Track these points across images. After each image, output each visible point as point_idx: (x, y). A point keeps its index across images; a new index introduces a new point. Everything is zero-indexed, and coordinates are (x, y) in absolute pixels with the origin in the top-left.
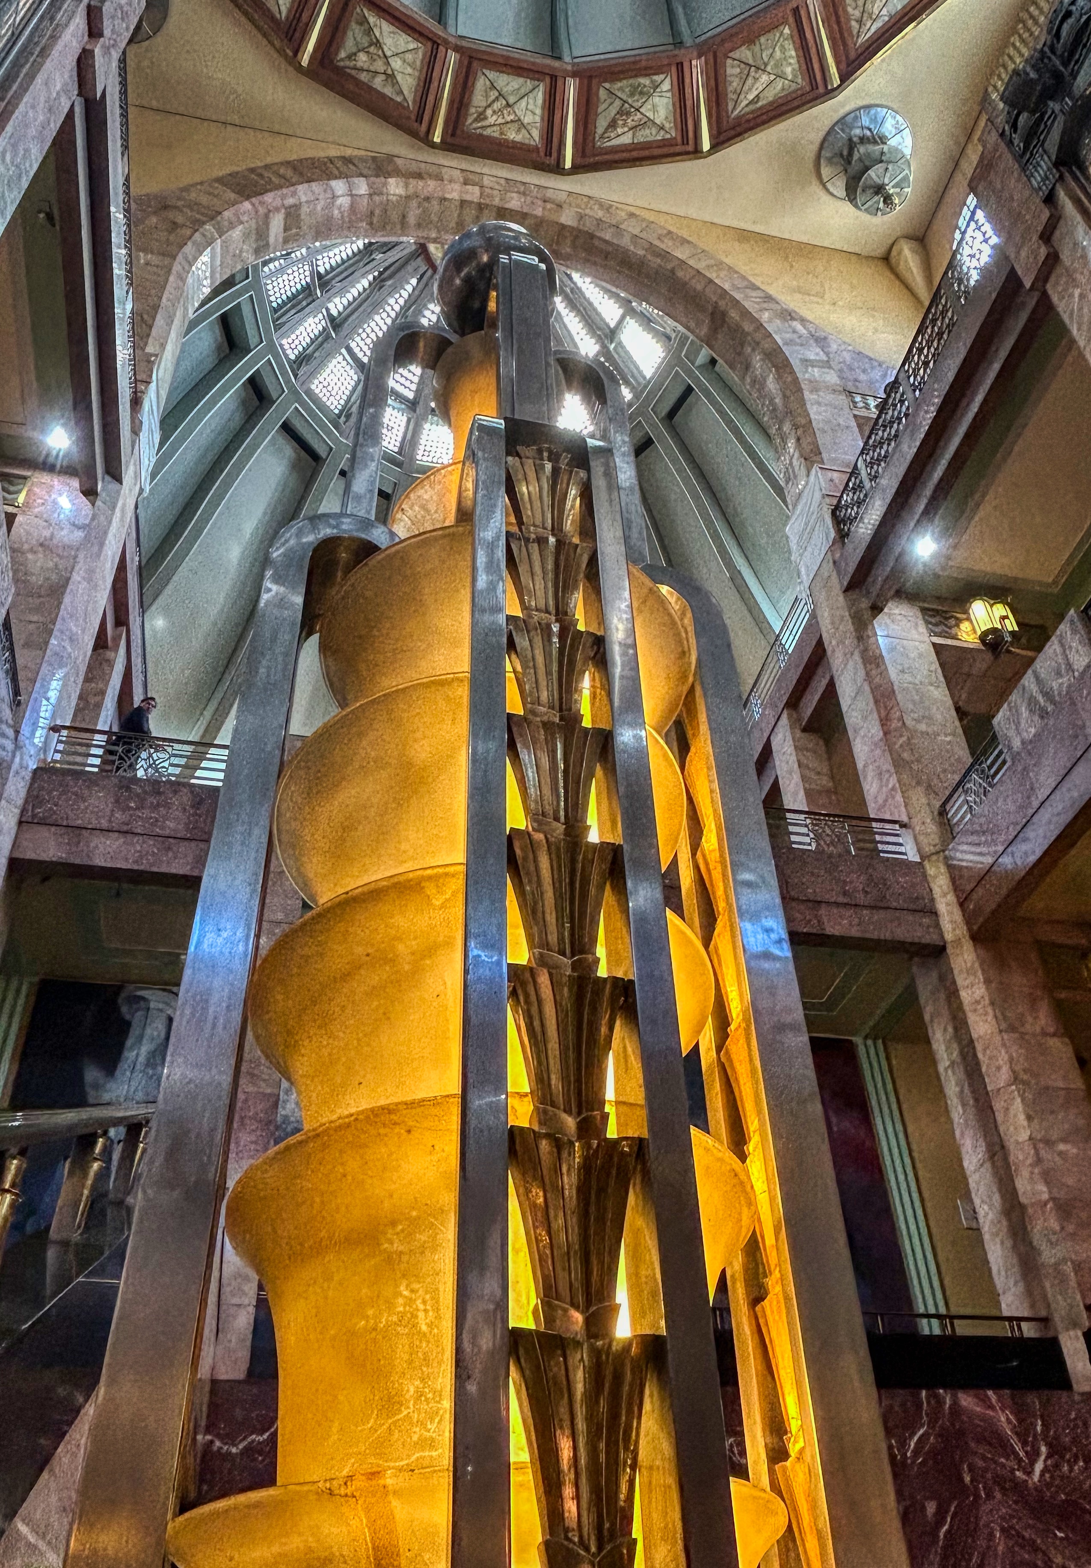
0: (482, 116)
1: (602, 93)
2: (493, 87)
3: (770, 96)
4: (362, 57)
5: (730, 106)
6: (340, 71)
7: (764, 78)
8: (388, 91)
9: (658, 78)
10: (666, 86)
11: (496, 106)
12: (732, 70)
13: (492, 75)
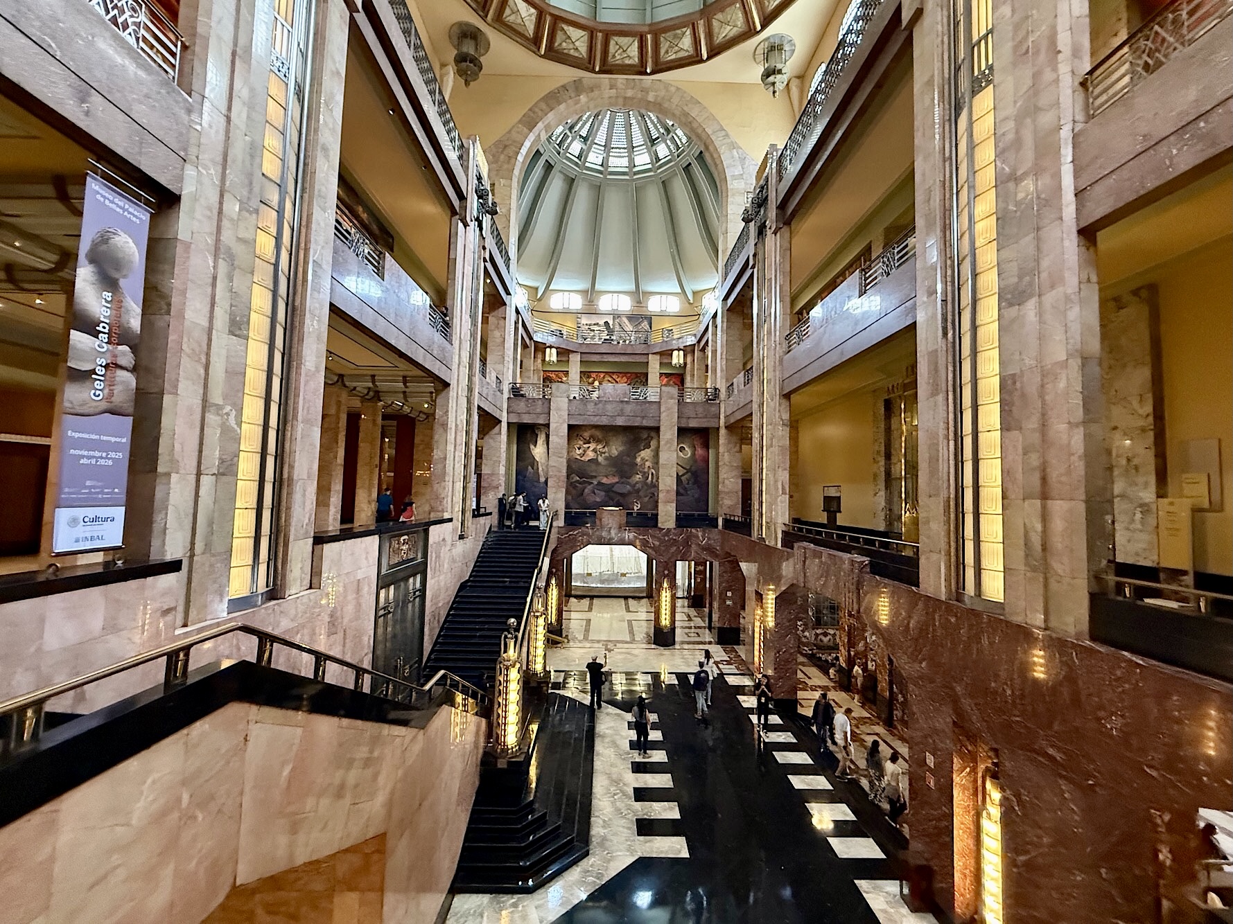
0: (614, 56)
1: (662, 39)
2: (617, 44)
3: (731, 34)
4: (564, 44)
5: (715, 38)
6: (557, 52)
7: (729, 28)
8: (576, 55)
9: (684, 30)
10: (688, 32)
11: (619, 52)
12: (715, 23)
13: (616, 38)
